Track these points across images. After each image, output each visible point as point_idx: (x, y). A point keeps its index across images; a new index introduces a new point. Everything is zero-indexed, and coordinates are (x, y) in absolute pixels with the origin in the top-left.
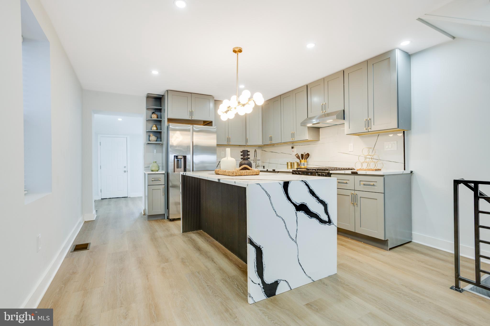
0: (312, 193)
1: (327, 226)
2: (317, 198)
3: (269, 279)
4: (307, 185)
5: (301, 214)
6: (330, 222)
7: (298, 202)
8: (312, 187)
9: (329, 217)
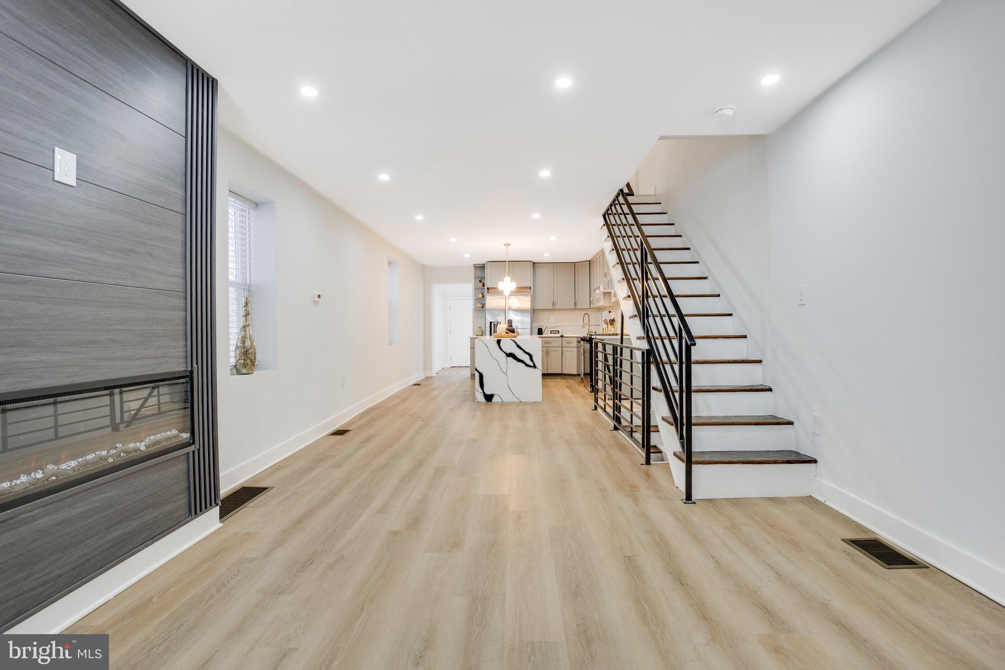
0: (518, 346)
1: (532, 369)
2: (524, 351)
3: (488, 392)
4: (515, 342)
5: (510, 359)
6: (535, 367)
7: (508, 352)
8: (519, 344)
9: (534, 363)
